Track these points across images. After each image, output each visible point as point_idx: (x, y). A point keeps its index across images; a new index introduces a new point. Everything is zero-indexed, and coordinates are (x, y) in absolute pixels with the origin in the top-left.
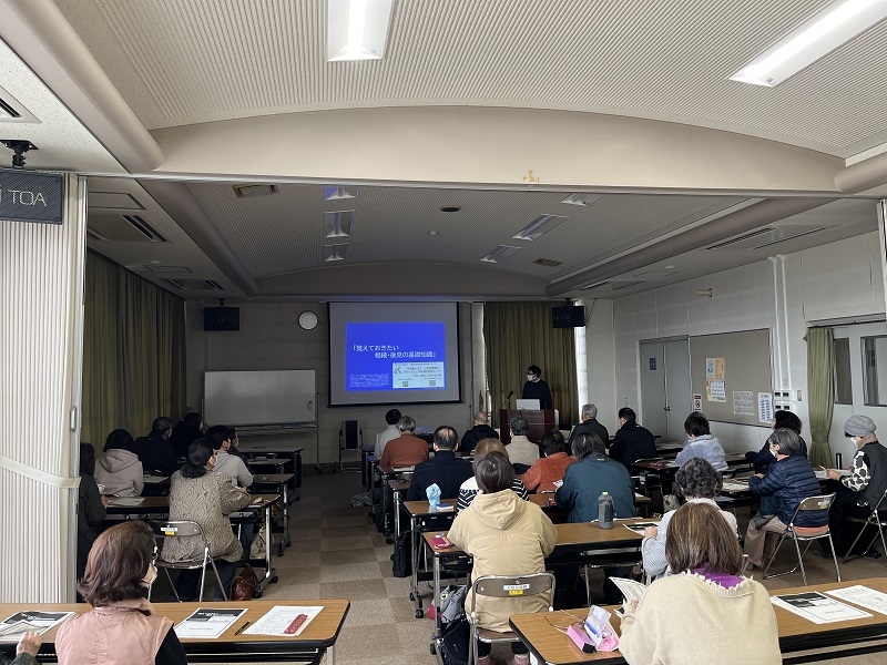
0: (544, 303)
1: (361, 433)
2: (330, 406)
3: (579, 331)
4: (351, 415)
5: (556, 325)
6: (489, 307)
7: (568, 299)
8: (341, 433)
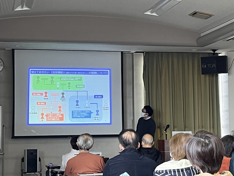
0: (193, 54)
1: (40, 160)
2: (14, 137)
3: (222, 77)
4: (32, 145)
5: (205, 72)
6: (148, 56)
7: (214, 51)
8: (23, 160)
